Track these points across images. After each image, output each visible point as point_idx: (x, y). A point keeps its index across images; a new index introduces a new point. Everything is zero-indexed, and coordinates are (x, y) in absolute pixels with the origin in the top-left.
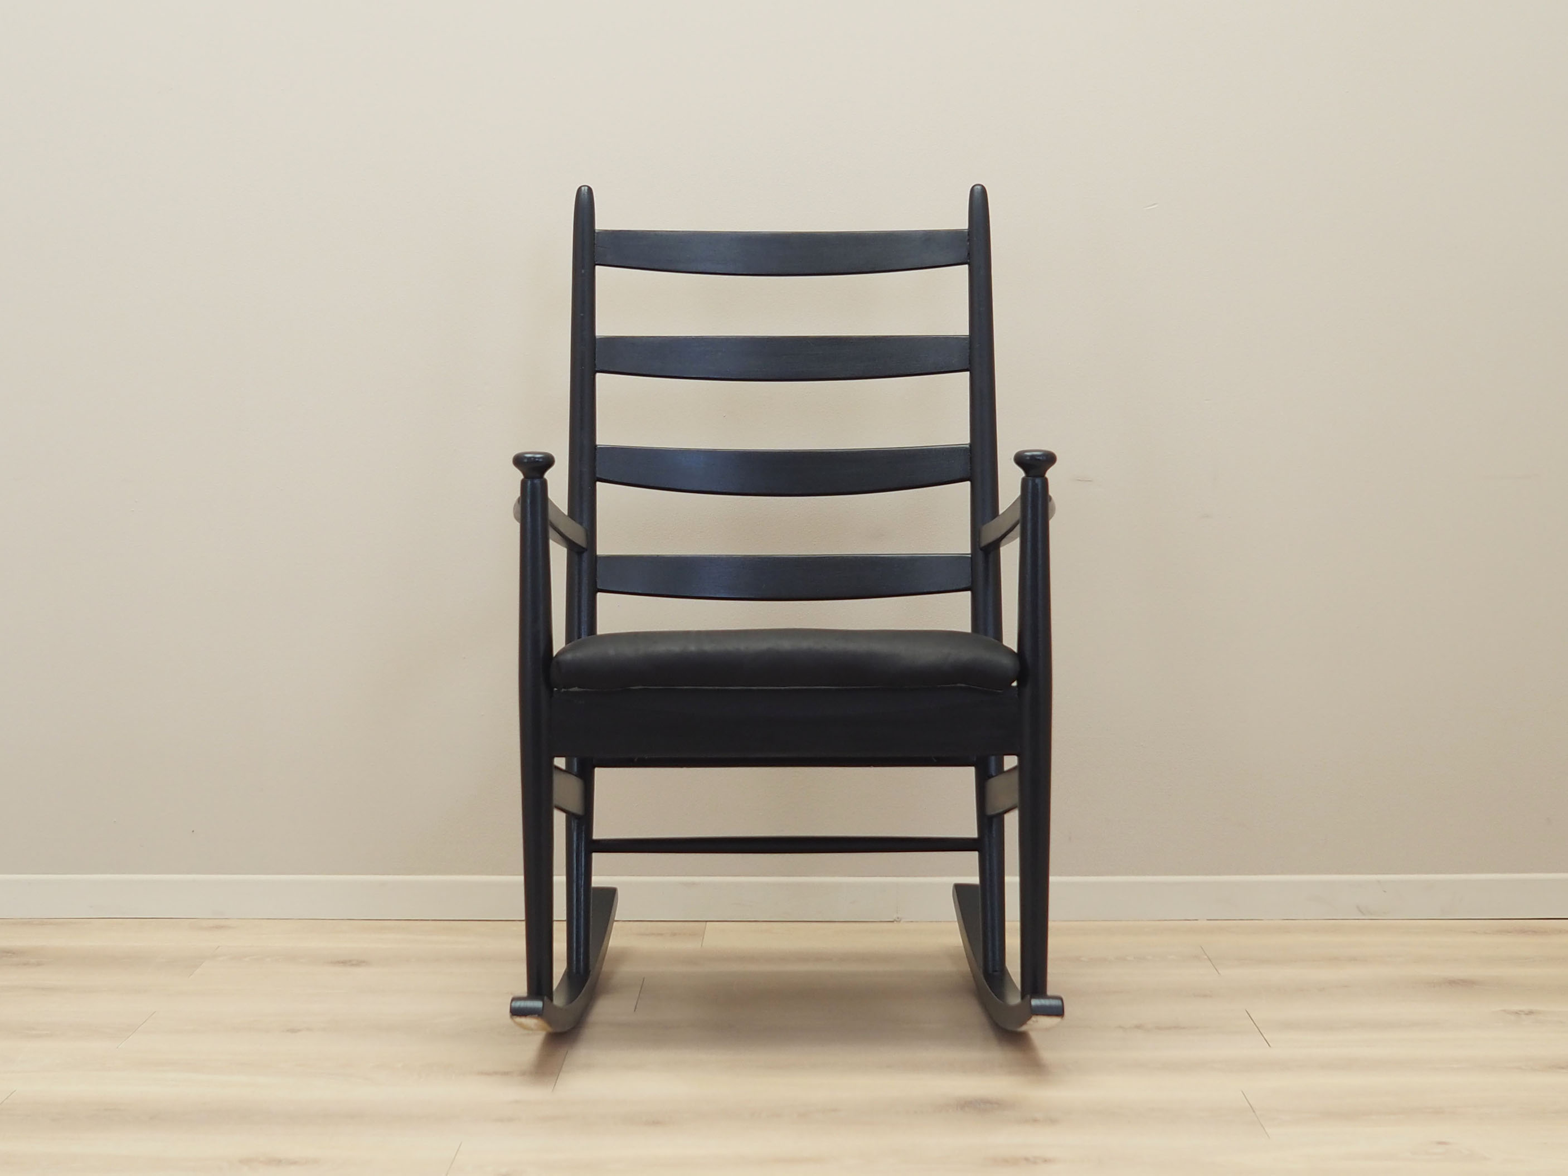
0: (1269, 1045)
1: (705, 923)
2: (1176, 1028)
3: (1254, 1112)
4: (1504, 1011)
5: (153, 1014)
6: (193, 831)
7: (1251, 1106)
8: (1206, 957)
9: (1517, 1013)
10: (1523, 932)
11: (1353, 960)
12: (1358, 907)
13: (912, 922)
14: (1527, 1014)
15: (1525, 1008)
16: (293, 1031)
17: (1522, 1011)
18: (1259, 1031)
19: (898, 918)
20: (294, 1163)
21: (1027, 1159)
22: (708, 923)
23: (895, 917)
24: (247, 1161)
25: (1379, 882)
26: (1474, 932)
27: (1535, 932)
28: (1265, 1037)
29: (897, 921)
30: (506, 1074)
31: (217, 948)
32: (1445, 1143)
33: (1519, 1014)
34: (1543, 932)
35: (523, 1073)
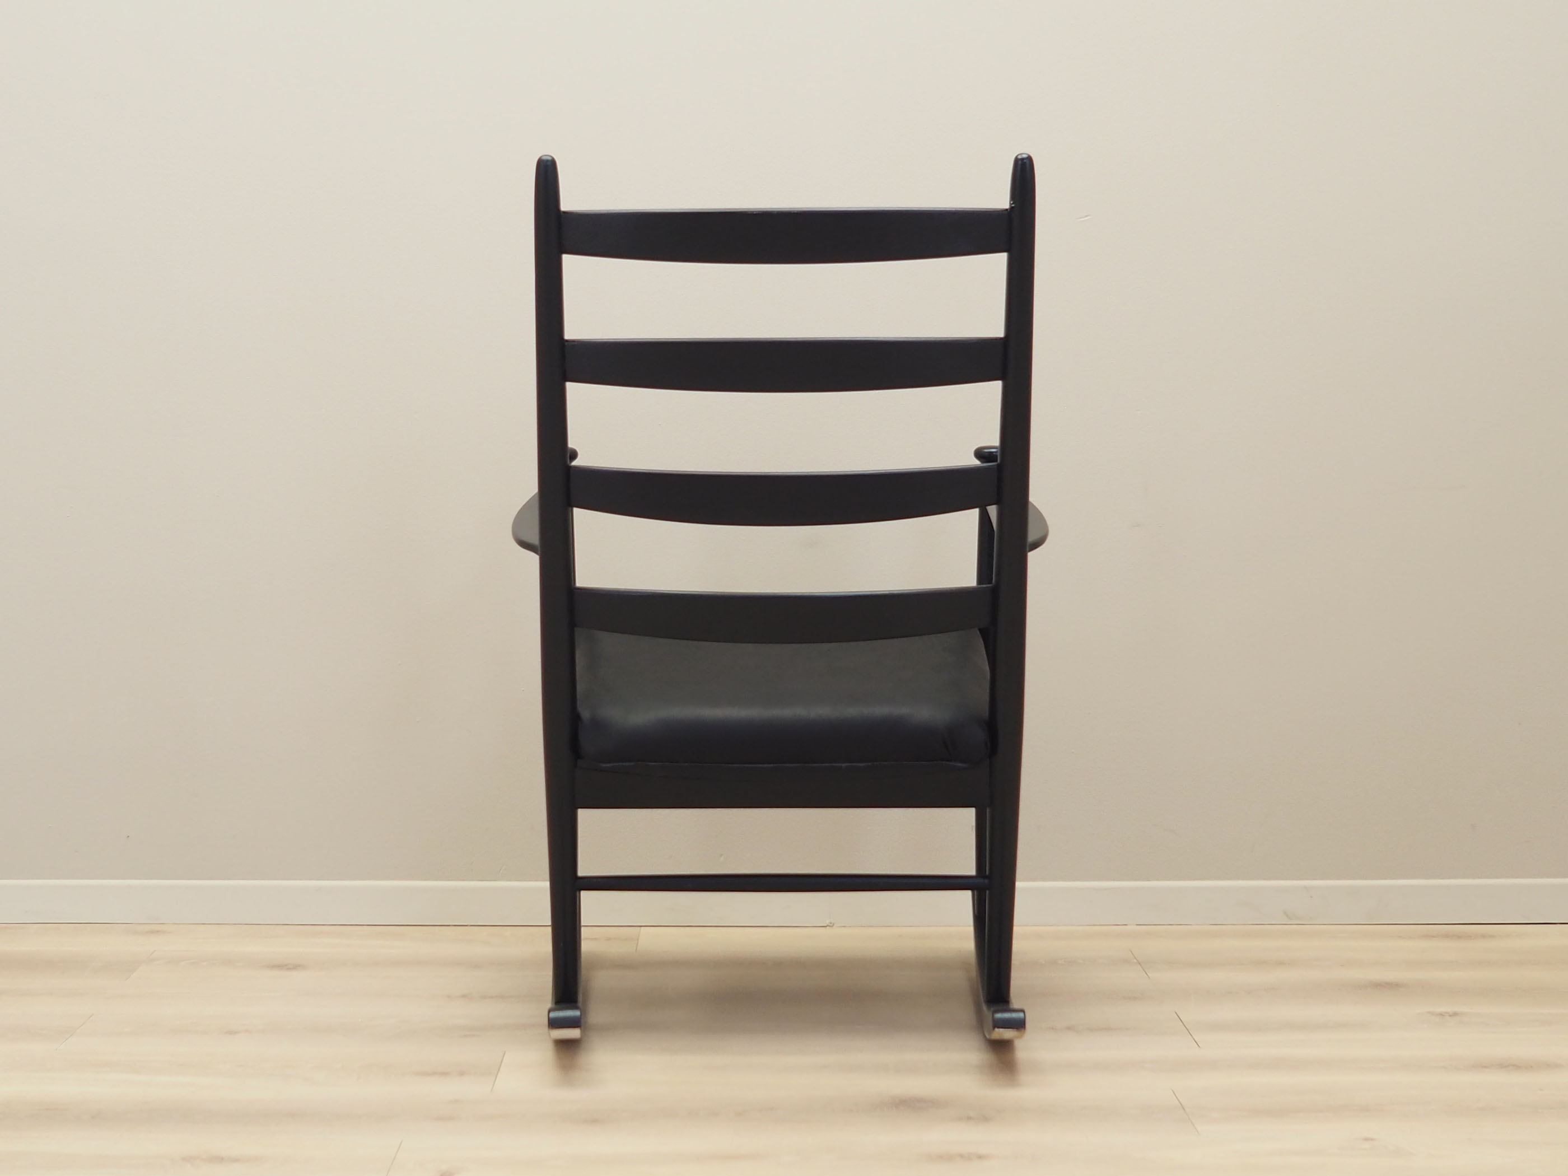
0: (1198, 1045)
1: (639, 928)
2: (1107, 1029)
3: (1184, 1109)
4: (1429, 1012)
5: (91, 1016)
6: (128, 837)
7: (1181, 1104)
8: (1135, 961)
9: (1441, 1015)
10: (1447, 936)
11: (1280, 963)
12: (1285, 913)
13: (844, 927)
14: (1450, 1016)
15: (1450, 1009)
16: (231, 1033)
17: (1446, 1013)
18: (1189, 1032)
19: (831, 923)
20: (236, 1160)
21: (961, 1156)
22: (642, 928)
23: (827, 922)
24: (188, 1159)
25: (1305, 887)
26: (1399, 937)
27: (1459, 937)
28: (1194, 1037)
29: (829, 926)
30: (445, 1074)
31: (153, 953)
32: (1372, 1139)
33: (1443, 1015)
34: (1469, 937)
35: (462, 1074)
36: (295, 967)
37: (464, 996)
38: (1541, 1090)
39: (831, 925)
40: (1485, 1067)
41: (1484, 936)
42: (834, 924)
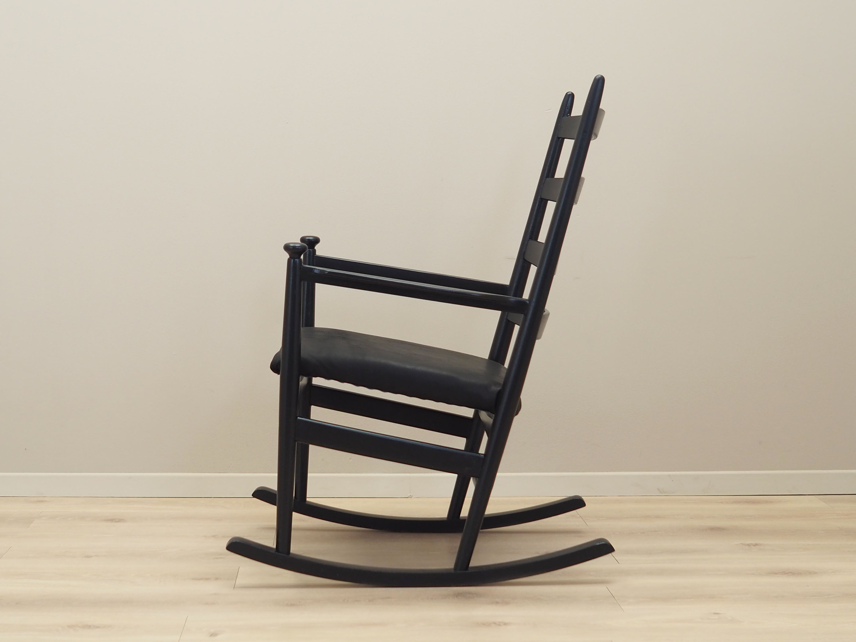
0: (618, 562)
3: (614, 597)
4: (742, 544)
5: (10, 548)
6: (26, 449)
7: (611, 594)
8: (579, 516)
9: (749, 545)
10: (747, 502)
11: (658, 517)
12: (658, 489)
14: (754, 546)
15: (753, 542)
16: (88, 557)
17: (752, 544)
20: (98, 627)
21: (495, 623)
23: (409, 495)
24: (71, 627)
25: (669, 476)
26: (722, 502)
27: (754, 502)
28: (616, 558)
30: (207, 579)
31: (41, 513)
32: (718, 614)
33: (750, 545)
34: (758, 502)
35: (217, 579)
36: (120, 520)
37: (214, 536)
38: (808, 586)
39: (410, 497)
40: (776, 574)
41: (767, 502)
42: (412, 496)
